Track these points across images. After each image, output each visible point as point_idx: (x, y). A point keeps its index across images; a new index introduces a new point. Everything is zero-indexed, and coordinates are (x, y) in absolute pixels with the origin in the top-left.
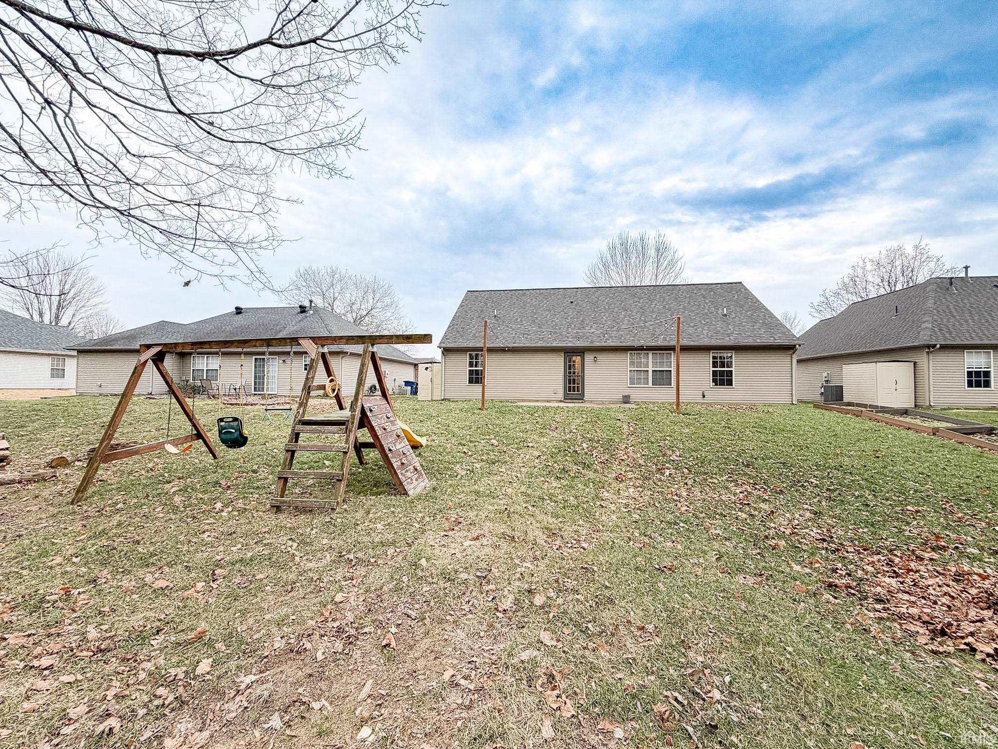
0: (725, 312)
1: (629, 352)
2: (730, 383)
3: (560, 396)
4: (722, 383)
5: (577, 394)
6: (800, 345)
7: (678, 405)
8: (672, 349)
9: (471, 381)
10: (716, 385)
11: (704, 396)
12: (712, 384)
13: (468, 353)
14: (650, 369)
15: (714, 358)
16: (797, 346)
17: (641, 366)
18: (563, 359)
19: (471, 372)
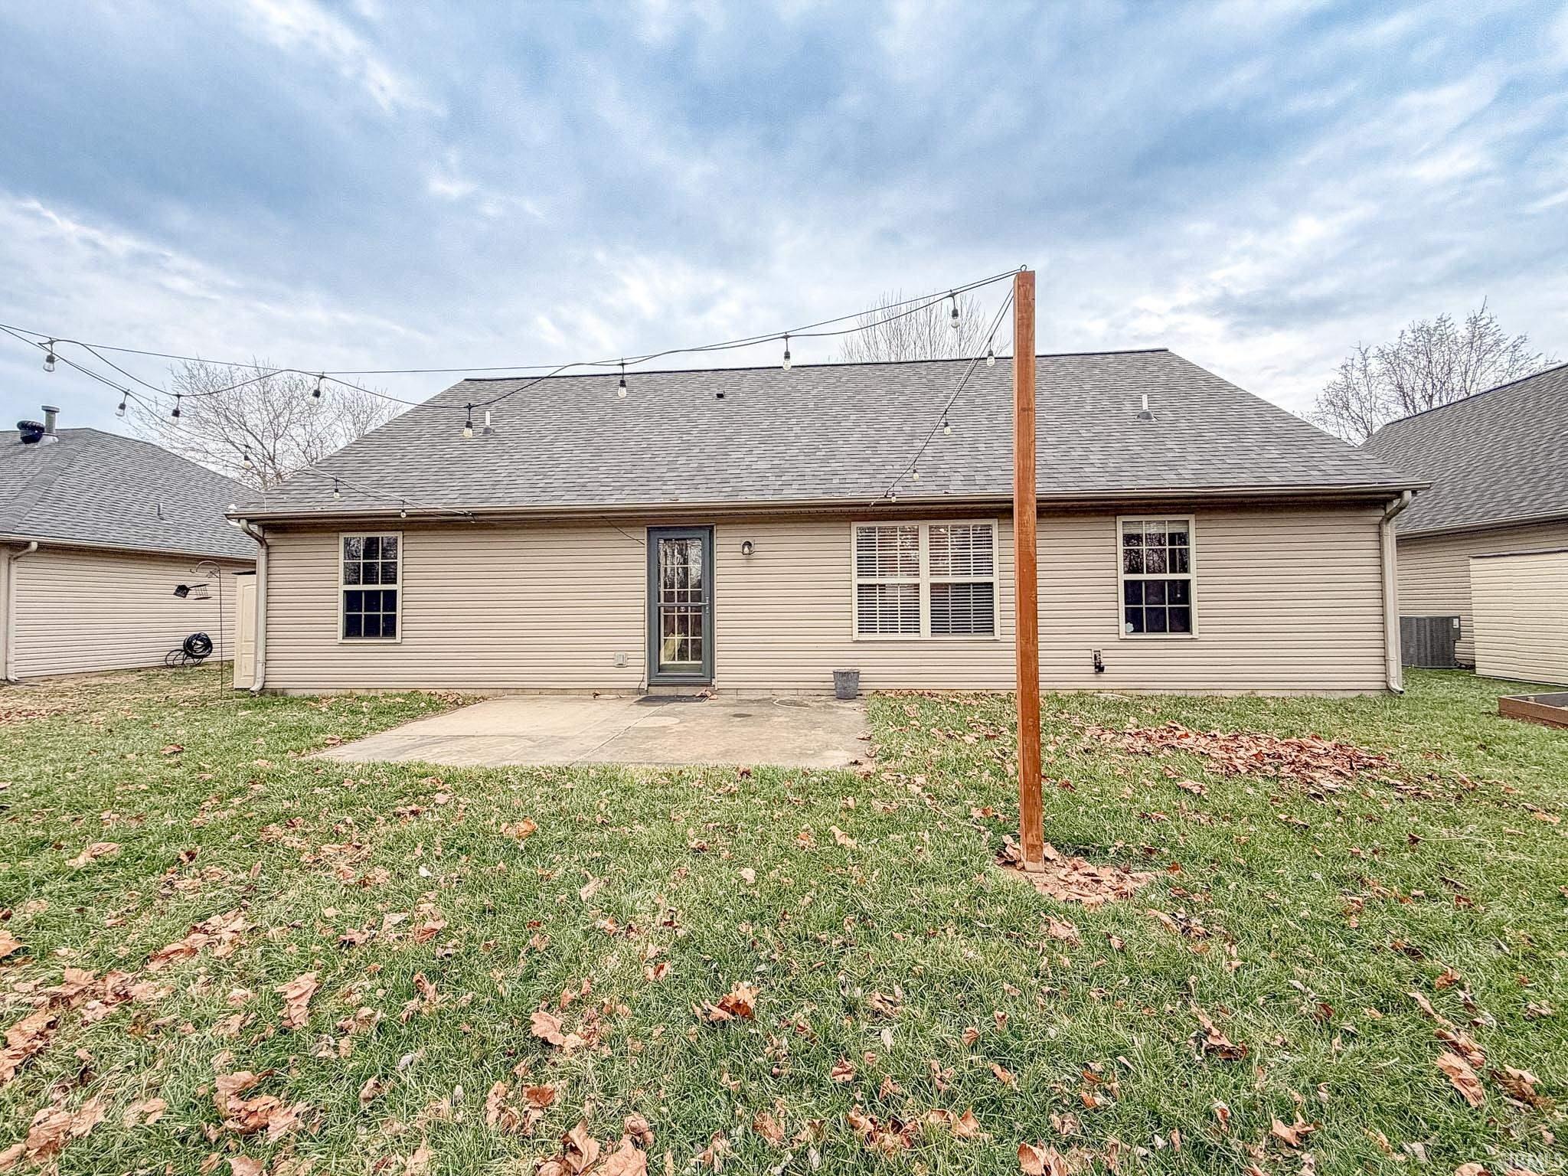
0: (1145, 406)
1: (855, 525)
2: (1182, 622)
3: (637, 674)
4: (1157, 624)
5: (691, 668)
6: (1414, 492)
7: (1033, 794)
8: (1001, 510)
9: (352, 628)
10: (1138, 629)
11: (1100, 669)
12: (1125, 628)
13: (343, 536)
14: (925, 580)
15: (1128, 539)
16: (1408, 495)
17: (894, 570)
18: (645, 550)
19: (352, 599)
